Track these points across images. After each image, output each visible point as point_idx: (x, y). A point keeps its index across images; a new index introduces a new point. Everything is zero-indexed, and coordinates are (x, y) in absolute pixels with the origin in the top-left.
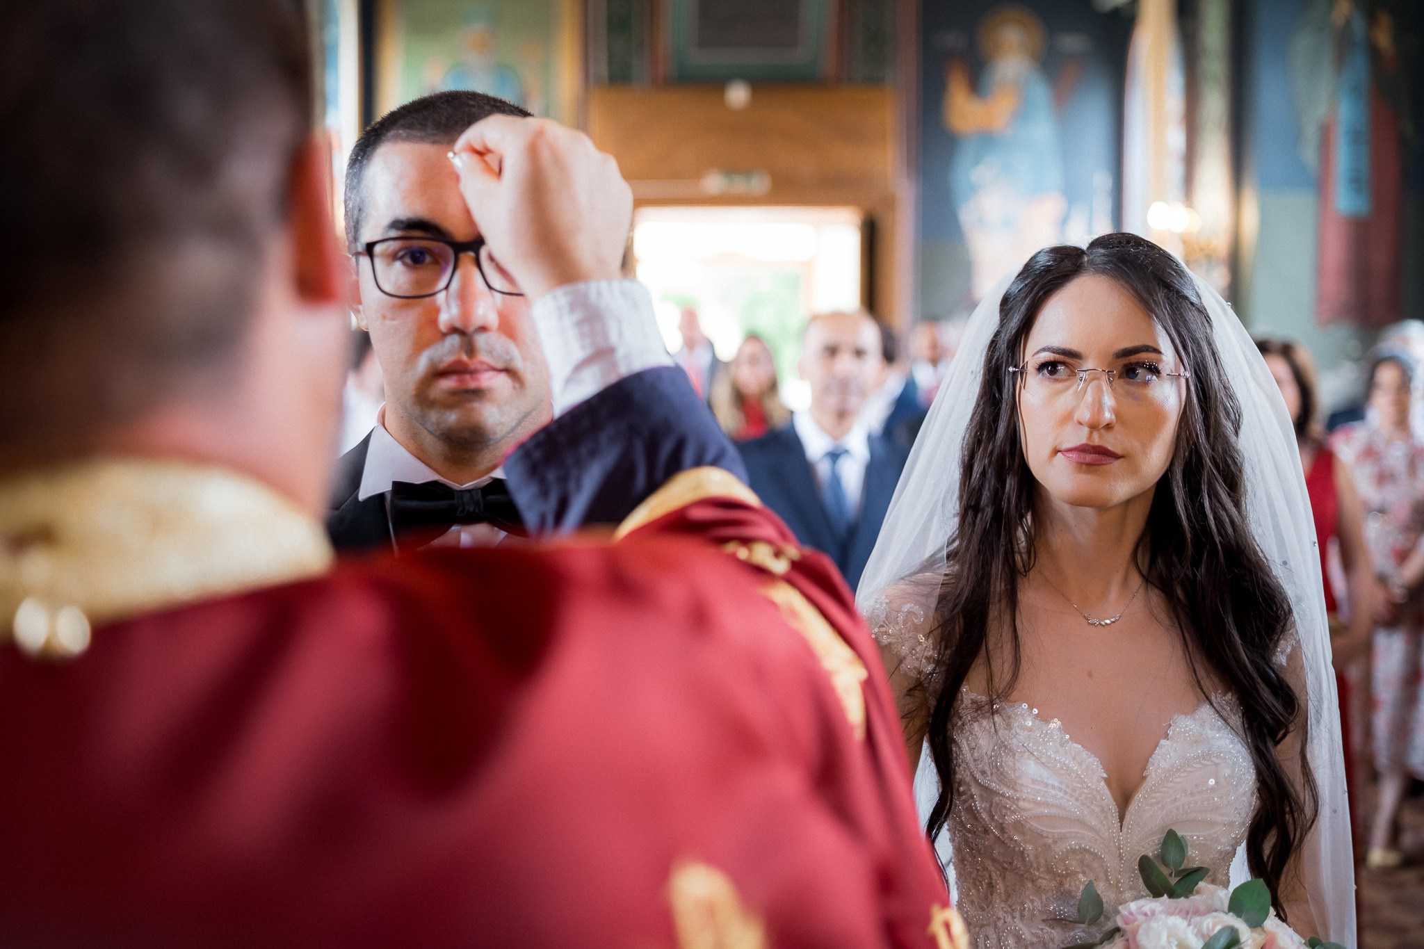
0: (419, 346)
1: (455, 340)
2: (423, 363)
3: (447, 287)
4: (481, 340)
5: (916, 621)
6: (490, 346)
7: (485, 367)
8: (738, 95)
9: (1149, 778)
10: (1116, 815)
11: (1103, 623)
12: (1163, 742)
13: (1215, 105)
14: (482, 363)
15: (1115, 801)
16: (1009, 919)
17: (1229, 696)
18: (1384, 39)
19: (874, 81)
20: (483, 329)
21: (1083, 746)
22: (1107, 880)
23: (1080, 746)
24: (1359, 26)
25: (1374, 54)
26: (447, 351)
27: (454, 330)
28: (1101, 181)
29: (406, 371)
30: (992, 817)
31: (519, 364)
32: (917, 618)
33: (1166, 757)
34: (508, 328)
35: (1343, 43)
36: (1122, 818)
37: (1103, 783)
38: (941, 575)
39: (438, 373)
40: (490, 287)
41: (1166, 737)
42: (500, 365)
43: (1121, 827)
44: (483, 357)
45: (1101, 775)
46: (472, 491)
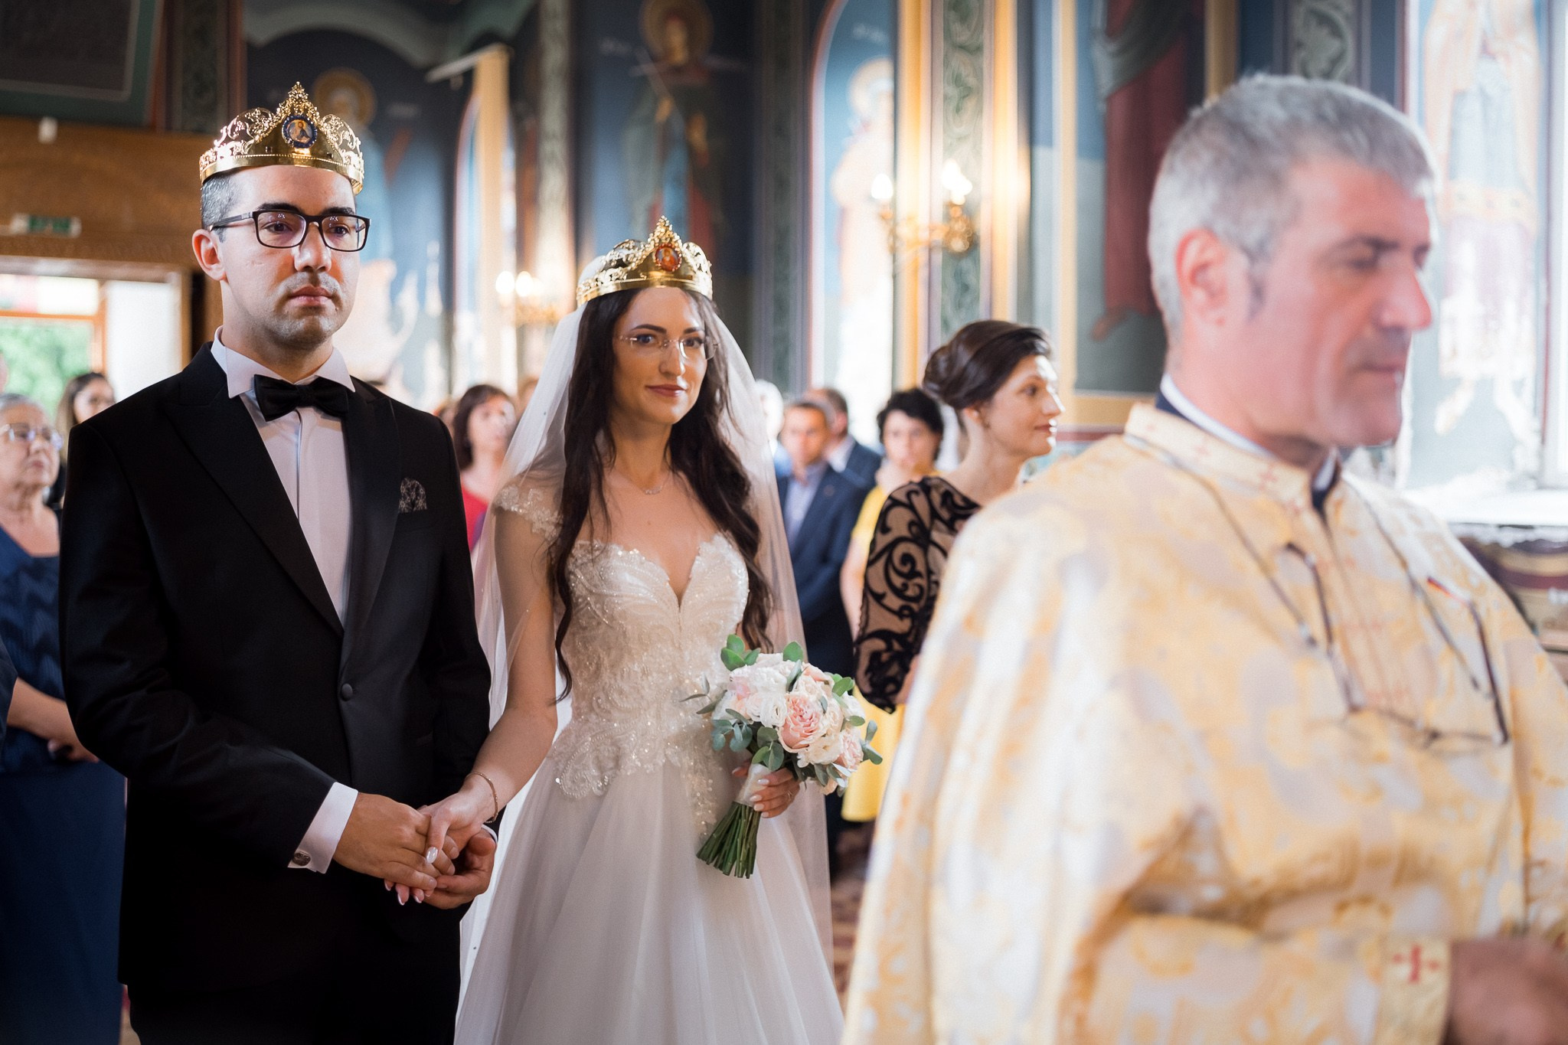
0: (280, 278)
1: (306, 275)
2: (281, 290)
3: (300, 244)
4: (322, 276)
6: (327, 281)
7: (323, 292)
8: (47, 130)
9: (692, 579)
10: (677, 603)
12: (698, 557)
14: (323, 289)
15: (675, 594)
16: (613, 682)
17: (727, 531)
18: (698, 136)
20: (324, 269)
22: (673, 644)
23: (652, 563)
24: (678, 126)
26: (299, 281)
27: (307, 268)
29: (268, 296)
30: (604, 612)
31: (341, 294)
32: (539, 497)
33: (700, 564)
34: (336, 273)
35: (666, 141)
36: (680, 605)
37: (668, 584)
39: (290, 296)
40: (326, 245)
41: (699, 555)
42: (330, 294)
43: (680, 610)
45: (667, 580)
46: (305, 386)
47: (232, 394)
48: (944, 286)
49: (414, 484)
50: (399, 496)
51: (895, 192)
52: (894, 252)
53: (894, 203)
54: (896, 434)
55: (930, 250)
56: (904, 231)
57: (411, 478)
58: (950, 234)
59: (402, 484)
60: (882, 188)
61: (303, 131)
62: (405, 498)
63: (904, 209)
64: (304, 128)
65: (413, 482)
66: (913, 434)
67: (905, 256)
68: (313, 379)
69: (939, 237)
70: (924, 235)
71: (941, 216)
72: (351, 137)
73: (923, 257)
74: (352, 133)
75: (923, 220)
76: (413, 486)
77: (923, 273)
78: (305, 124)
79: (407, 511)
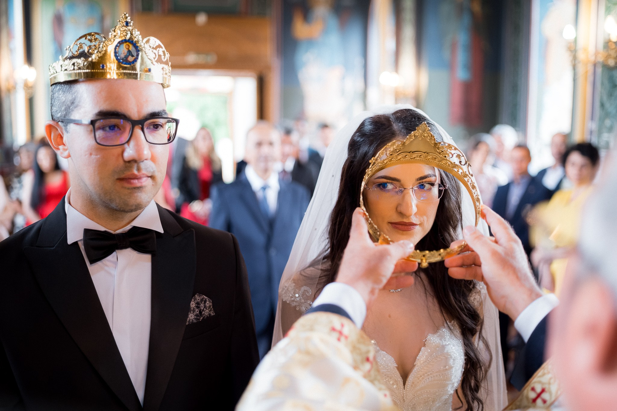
4: (143, 164)
5: (307, 294)
6: (146, 167)
8: (202, 19)
9: (416, 366)
10: (402, 383)
11: (397, 291)
13: (409, 32)
14: (143, 174)
15: (401, 376)
19: (262, 14)
21: (386, 352)
23: (385, 352)
25: (473, 14)
28: (358, 61)
32: (308, 292)
34: (154, 160)
36: (404, 384)
37: (395, 369)
38: (319, 269)
40: (147, 141)
42: (150, 175)
43: (404, 387)
44: (144, 172)
45: (394, 365)
46: (122, 234)
47: (70, 241)
48: (602, 84)
49: (203, 298)
50: (188, 309)
51: (576, 35)
52: (574, 68)
53: (575, 41)
54: (573, 164)
55: (595, 65)
56: (581, 56)
57: (201, 293)
58: (608, 56)
59: (193, 300)
60: (569, 33)
61: (129, 51)
62: (194, 311)
63: (581, 43)
64: (130, 49)
65: (202, 297)
66: (582, 167)
67: (581, 69)
68: (131, 227)
69: (601, 59)
70: (592, 59)
71: (603, 47)
72: (164, 52)
73: (590, 68)
74: (164, 49)
75: (592, 49)
76: (202, 300)
77: (591, 78)
78: (131, 46)
79: (195, 321)
